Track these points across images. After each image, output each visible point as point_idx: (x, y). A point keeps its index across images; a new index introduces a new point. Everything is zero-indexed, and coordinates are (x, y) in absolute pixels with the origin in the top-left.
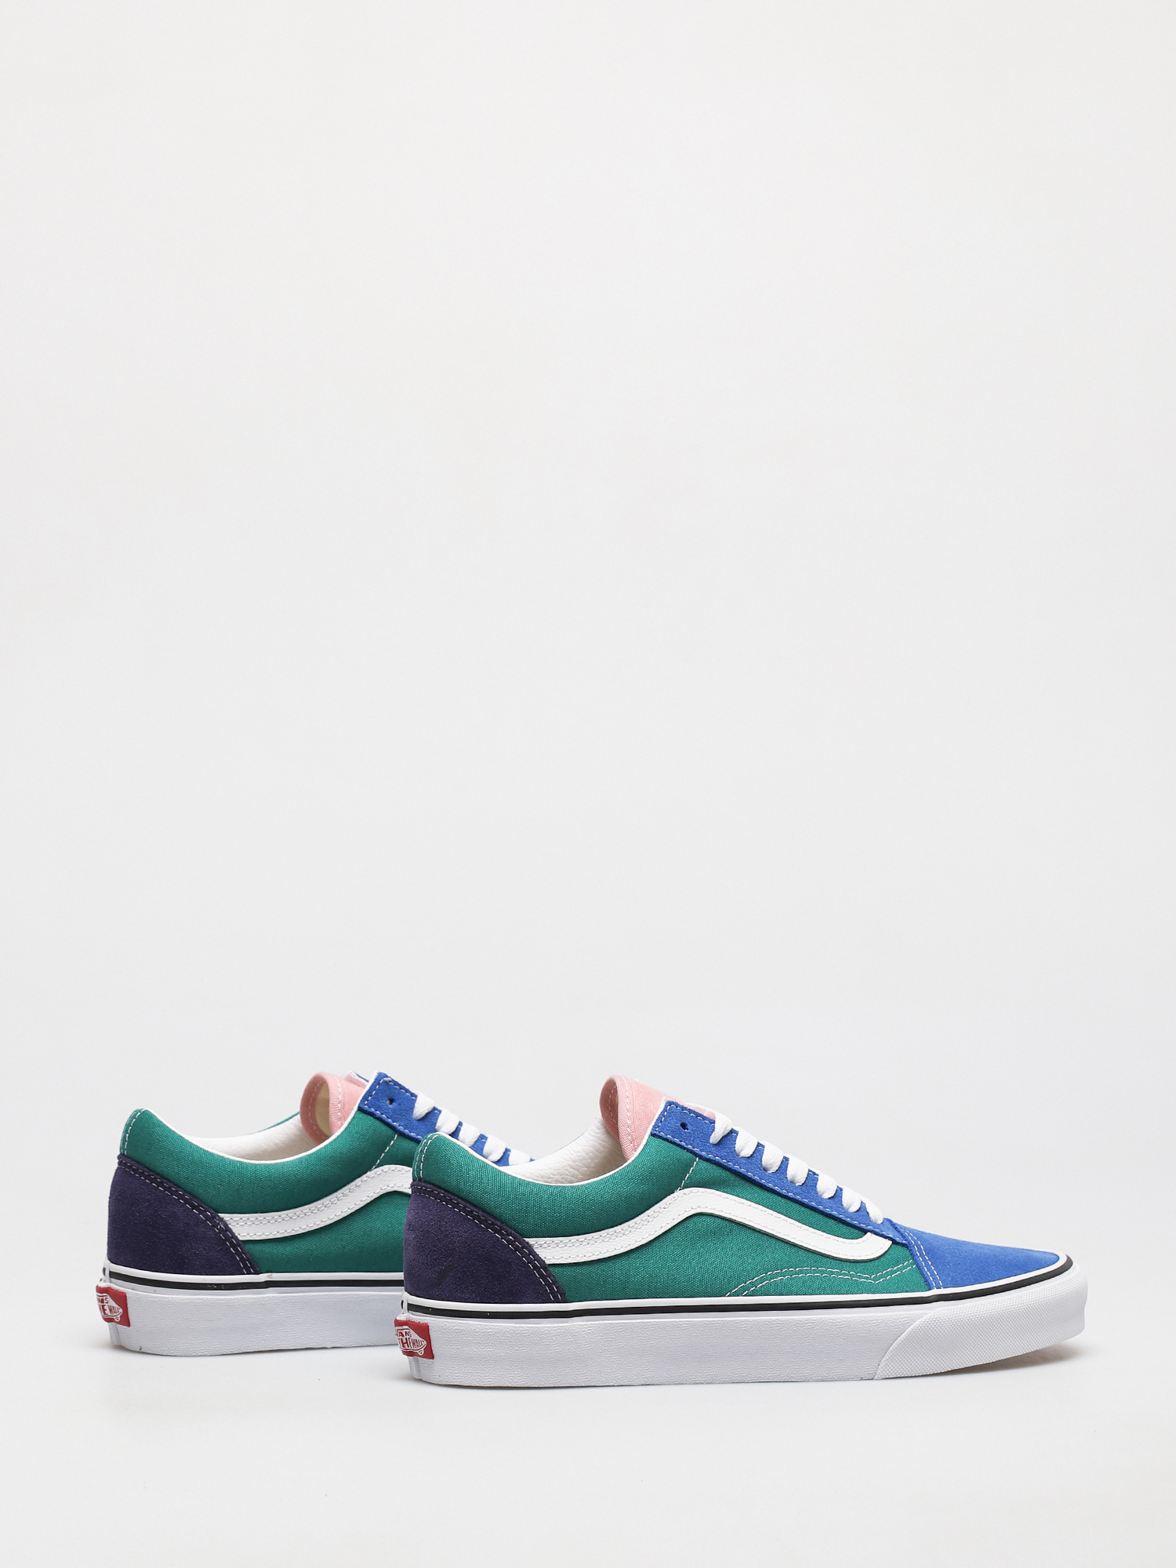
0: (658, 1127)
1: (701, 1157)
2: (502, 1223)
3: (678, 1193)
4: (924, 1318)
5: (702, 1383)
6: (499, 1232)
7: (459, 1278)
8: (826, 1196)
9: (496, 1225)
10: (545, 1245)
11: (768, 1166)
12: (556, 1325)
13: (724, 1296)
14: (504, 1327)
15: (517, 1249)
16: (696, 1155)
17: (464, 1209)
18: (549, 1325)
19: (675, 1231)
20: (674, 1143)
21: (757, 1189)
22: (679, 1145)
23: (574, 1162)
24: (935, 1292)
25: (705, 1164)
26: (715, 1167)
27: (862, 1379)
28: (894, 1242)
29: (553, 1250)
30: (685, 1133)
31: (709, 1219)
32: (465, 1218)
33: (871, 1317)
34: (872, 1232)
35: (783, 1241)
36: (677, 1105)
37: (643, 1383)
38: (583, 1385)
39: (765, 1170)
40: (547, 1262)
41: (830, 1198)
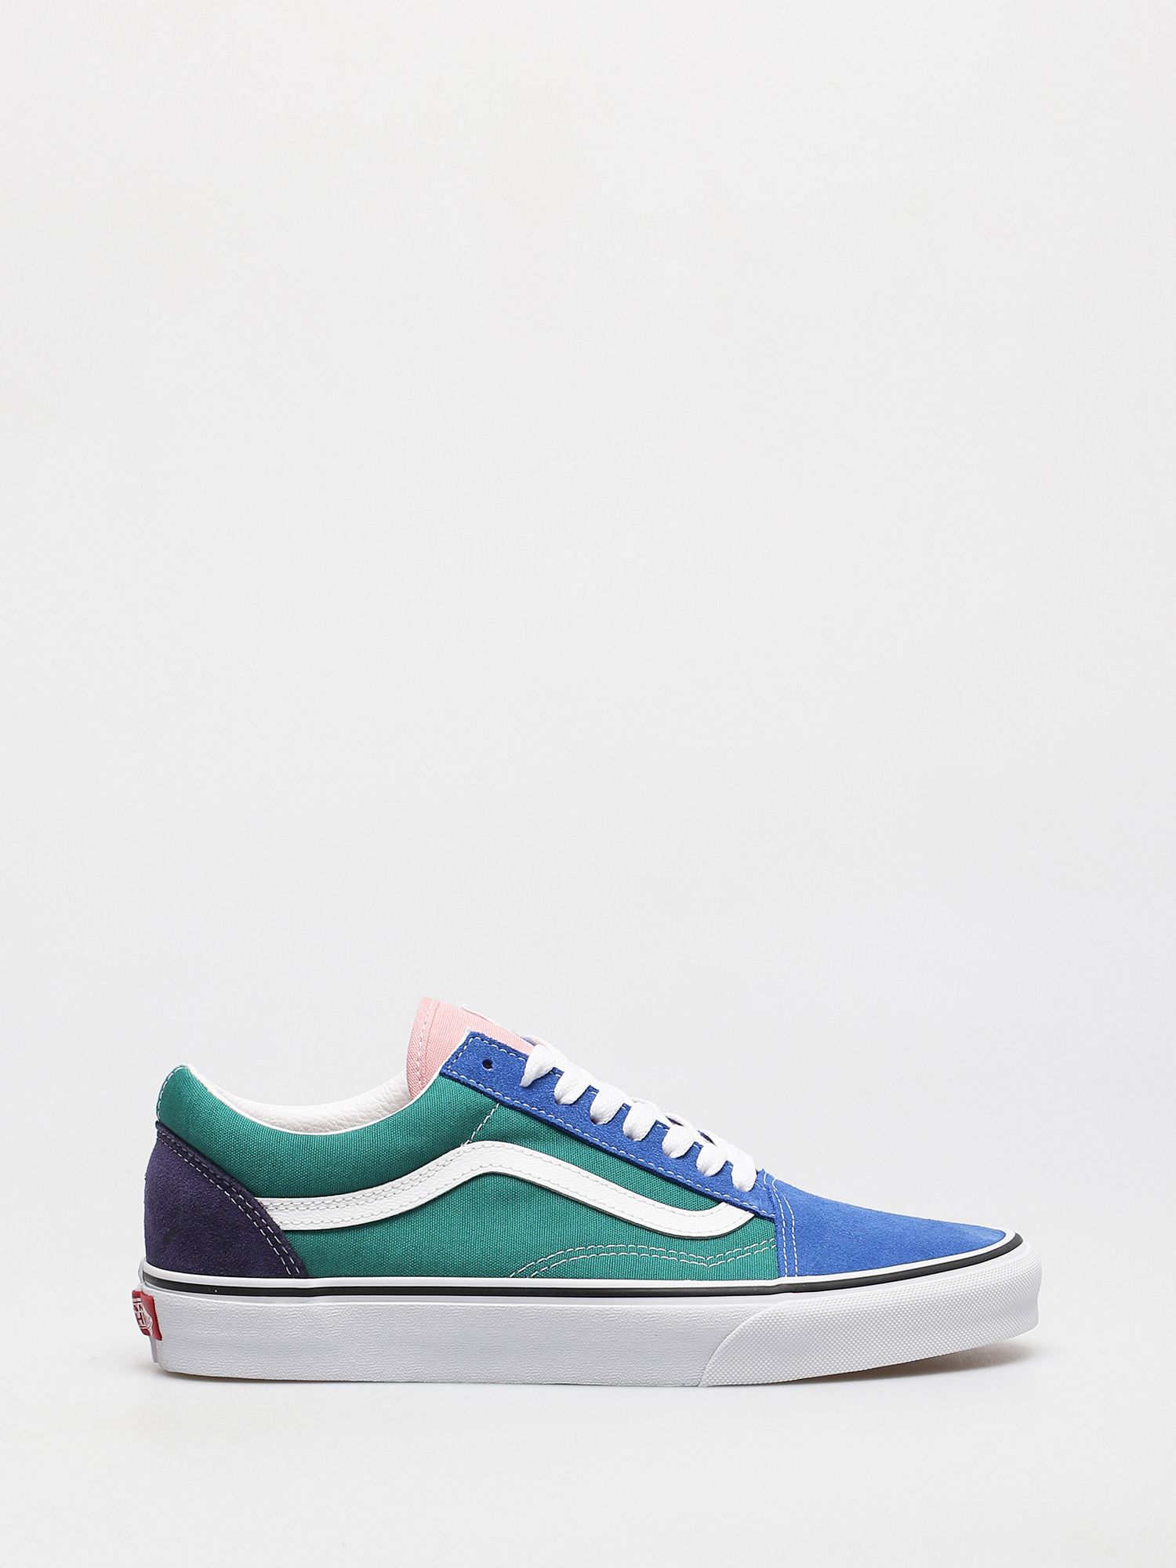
0: (452, 1064)
1: (502, 1103)
2: (233, 1178)
3: (465, 1147)
4: (762, 1312)
5: (485, 1383)
6: (228, 1189)
7: (182, 1243)
8: (674, 1155)
9: (225, 1180)
10: (281, 1207)
11: (598, 1116)
12: (292, 1305)
13: (508, 1276)
14: (229, 1306)
15: (247, 1210)
16: (496, 1100)
17: (192, 1160)
18: (283, 1305)
19: (456, 1194)
20: (468, 1085)
21: (577, 1146)
22: (474, 1088)
23: (389, 1103)
24: (786, 1280)
25: (508, 1112)
26: (520, 1116)
27: (683, 1386)
28: (757, 1215)
29: (290, 1213)
30: (486, 1072)
31: (502, 1180)
32: (193, 1171)
33: (689, 1309)
34: (726, 1202)
35: (597, 1211)
36: (483, 1038)
37: (409, 1379)
38: (332, 1379)
39: (594, 1121)
40: (283, 1228)
41: (678, 1158)
